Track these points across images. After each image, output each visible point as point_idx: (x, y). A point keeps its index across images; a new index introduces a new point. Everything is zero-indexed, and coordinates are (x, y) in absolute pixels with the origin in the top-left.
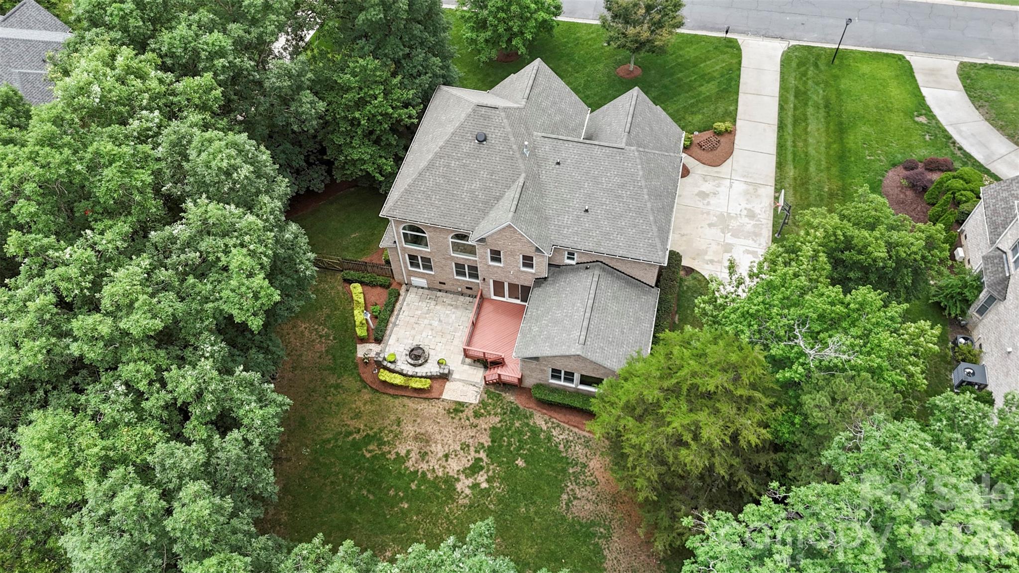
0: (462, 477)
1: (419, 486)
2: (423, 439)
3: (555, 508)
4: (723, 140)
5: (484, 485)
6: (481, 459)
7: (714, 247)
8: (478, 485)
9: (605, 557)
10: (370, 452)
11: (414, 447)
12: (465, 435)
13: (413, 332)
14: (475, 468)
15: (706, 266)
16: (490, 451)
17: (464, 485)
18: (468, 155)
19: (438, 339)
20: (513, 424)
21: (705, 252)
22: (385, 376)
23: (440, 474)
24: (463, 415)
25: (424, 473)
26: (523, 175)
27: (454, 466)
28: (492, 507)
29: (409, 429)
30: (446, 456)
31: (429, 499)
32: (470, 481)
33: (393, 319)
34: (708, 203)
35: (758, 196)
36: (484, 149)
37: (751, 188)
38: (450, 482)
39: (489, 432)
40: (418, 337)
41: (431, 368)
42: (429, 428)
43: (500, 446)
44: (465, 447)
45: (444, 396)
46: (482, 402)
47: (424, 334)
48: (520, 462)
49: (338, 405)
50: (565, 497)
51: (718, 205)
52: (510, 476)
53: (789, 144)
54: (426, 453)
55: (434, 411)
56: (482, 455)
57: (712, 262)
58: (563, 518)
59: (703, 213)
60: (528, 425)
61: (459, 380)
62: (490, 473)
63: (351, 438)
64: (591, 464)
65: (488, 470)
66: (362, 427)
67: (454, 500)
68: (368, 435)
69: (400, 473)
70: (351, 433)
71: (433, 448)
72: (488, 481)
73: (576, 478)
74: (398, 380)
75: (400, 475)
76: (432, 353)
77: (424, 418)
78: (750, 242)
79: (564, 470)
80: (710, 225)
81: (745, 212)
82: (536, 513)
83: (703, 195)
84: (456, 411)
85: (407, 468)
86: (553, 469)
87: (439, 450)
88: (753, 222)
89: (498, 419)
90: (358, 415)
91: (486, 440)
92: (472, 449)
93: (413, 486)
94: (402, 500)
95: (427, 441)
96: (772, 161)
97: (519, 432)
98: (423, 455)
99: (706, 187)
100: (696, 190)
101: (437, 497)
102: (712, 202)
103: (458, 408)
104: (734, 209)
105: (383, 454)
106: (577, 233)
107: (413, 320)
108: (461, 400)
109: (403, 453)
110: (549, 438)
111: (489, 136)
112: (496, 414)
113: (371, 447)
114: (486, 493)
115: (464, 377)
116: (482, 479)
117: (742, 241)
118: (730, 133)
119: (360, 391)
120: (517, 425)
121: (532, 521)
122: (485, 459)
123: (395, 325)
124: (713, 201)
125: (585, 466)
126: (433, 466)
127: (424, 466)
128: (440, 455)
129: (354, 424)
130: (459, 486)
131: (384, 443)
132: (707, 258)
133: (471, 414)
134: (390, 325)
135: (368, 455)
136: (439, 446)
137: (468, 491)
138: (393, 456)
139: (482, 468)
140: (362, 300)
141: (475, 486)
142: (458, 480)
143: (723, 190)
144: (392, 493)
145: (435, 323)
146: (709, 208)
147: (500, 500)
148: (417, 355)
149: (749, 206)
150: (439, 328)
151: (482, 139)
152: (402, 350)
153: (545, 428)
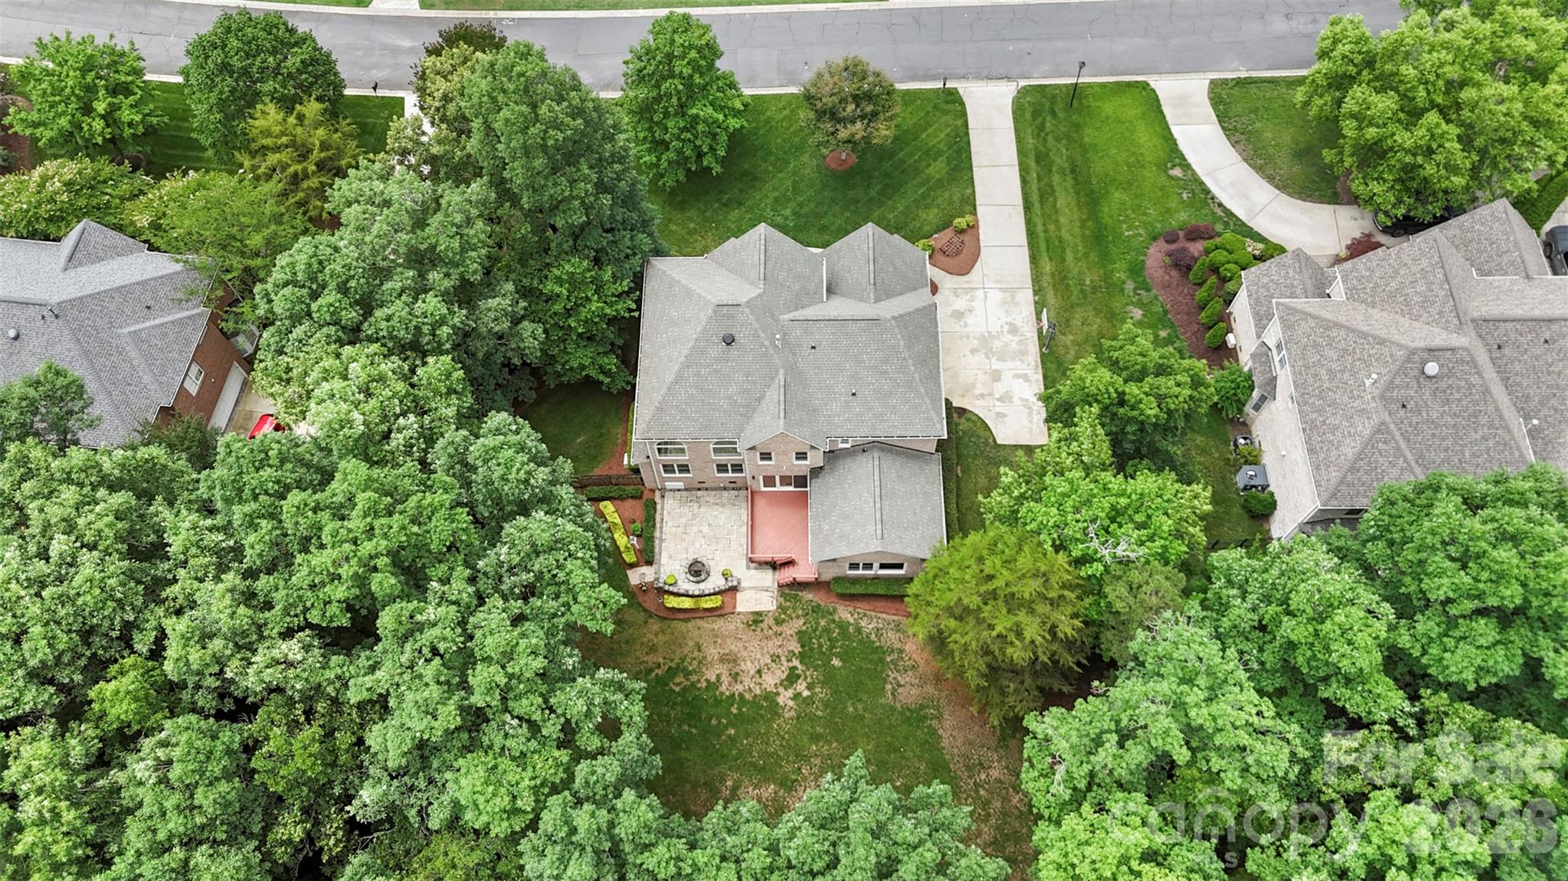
0: (781, 690)
1: (739, 709)
2: (729, 659)
3: (882, 701)
4: (966, 238)
5: (806, 693)
6: (795, 668)
7: (982, 377)
8: (800, 694)
9: (940, 737)
10: (678, 685)
11: (722, 670)
12: (772, 646)
13: (684, 544)
14: (792, 678)
15: (979, 403)
16: (802, 657)
17: (785, 698)
18: (718, 360)
19: (714, 547)
20: (818, 624)
21: (973, 386)
22: (672, 602)
23: (758, 692)
24: (764, 625)
25: (740, 695)
26: (782, 371)
27: (770, 681)
28: (819, 713)
29: (712, 652)
30: (759, 672)
31: (752, 720)
32: (790, 693)
33: (657, 534)
34: (966, 325)
35: (1017, 304)
36: (734, 351)
37: (1007, 295)
38: (770, 697)
39: (795, 638)
40: (691, 549)
41: (715, 582)
42: (733, 646)
43: (812, 650)
44: (775, 658)
45: (738, 609)
46: (780, 607)
47: (697, 545)
48: (836, 662)
49: (627, 642)
50: (889, 687)
51: (976, 324)
52: (829, 678)
53: (1040, 228)
54: (737, 674)
55: (732, 627)
56: (796, 663)
57: (982, 395)
58: (893, 709)
59: (961, 338)
60: (834, 621)
61: (750, 588)
62: (809, 680)
63: (653, 675)
64: (907, 648)
65: (806, 678)
66: (661, 660)
67: (779, 716)
68: (670, 668)
69: (716, 700)
70: (651, 670)
71: (743, 667)
72: (808, 688)
73: (896, 665)
74: (687, 603)
75: (718, 702)
76: (711, 563)
77: (725, 637)
78: (1018, 363)
79: (882, 660)
80: (973, 351)
81: (1006, 328)
82: (865, 710)
83: (958, 315)
84: (756, 622)
85: (722, 694)
86: (870, 661)
87: (749, 667)
88: (1017, 339)
89: (802, 621)
90: (653, 649)
91: (795, 647)
92: (783, 659)
93: (734, 711)
94: (726, 727)
95: (735, 661)
96: (1025, 252)
97: (827, 630)
98: (735, 677)
99: (960, 304)
100: (949, 311)
101: (762, 717)
102: (969, 322)
103: (757, 618)
104: (995, 327)
105: (693, 685)
106: (849, 420)
107: (680, 530)
108: (757, 609)
109: (713, 679)
110: (859, 630)
111: (737, 336)
112: (798, 617)
113: (677, 680)
114: (808, 701)
115: (754, 583)
116: (801, 687)
117: (1009, 364)
118: (973, 227)
119: (646, 622)
120: (823, 623)
121: (863, 718)
122: (799, 666)
123: (662, 540)
124: (969, 319)
125: (901, 651)
126: (747, 686)
127: (739, 688)
128: (752, 672)
129: (651, 659)
130: (781, 700)
131: (690, 673)
132: (977, 392)
133: (772, 622)
134: (657, 542)
135: (677, 689)
136: (749, 663)
137: (791, 703)
138: (704, 685)
139: (798, 677)
140: (618, 521)
141: (797, 696)
142: (778, 694)
143: (978, 304)
144: (714, 722)
145: (705, 529)
146: (968, 329)
147: (826, 704)
148: (697, 570)
149: (1009, 320)
150: (711, 533)
151: (729, 341)
152: (678, 567)
153: (851, 621)
